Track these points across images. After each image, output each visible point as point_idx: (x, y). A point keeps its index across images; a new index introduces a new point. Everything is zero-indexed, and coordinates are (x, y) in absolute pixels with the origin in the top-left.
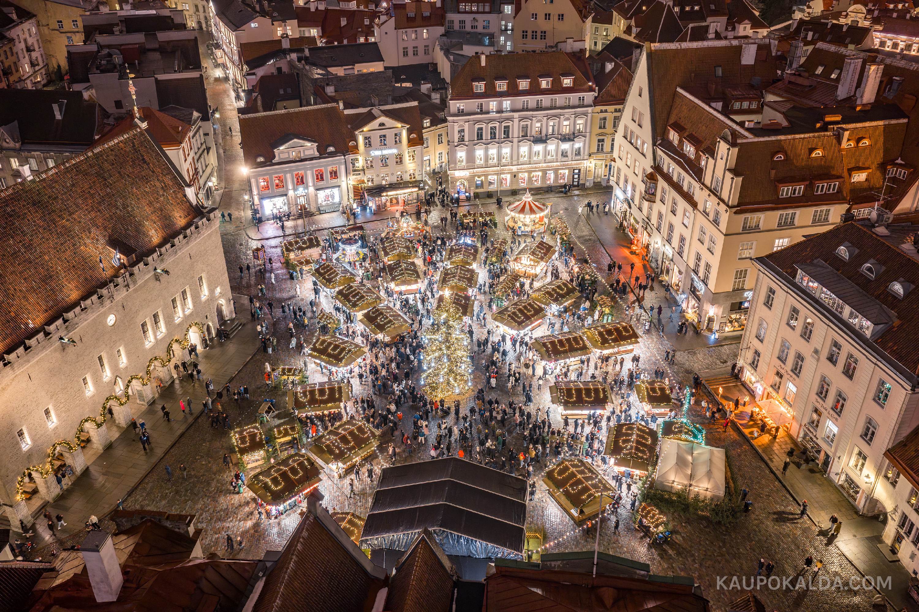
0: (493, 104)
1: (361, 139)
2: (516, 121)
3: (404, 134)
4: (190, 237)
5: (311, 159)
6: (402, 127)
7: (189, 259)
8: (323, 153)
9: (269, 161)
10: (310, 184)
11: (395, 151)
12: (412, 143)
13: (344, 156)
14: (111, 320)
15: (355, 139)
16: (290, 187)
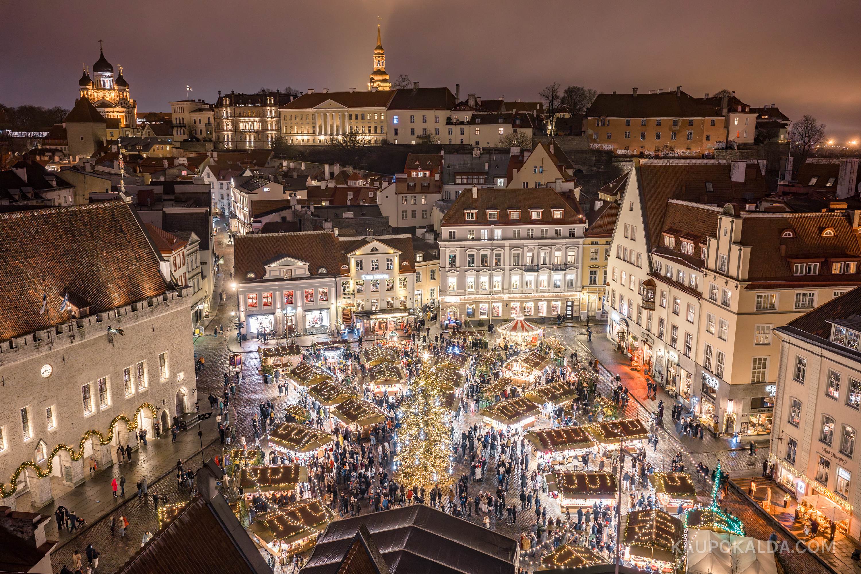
0: (485, 232)
1: (353, 263)
2: (507, 249)
3: (396, 260)
4: (156, 307)
5: (302, 279)
6: (395, 253)
7: (151, 330)
8: (314, 273)
9: (260, 277)
10: (299, 304)
11: (386, 277)
12: (403, 270)
13: (335, 278)
14: (46, 370)
15: (346, 262)
16: (279, 305)
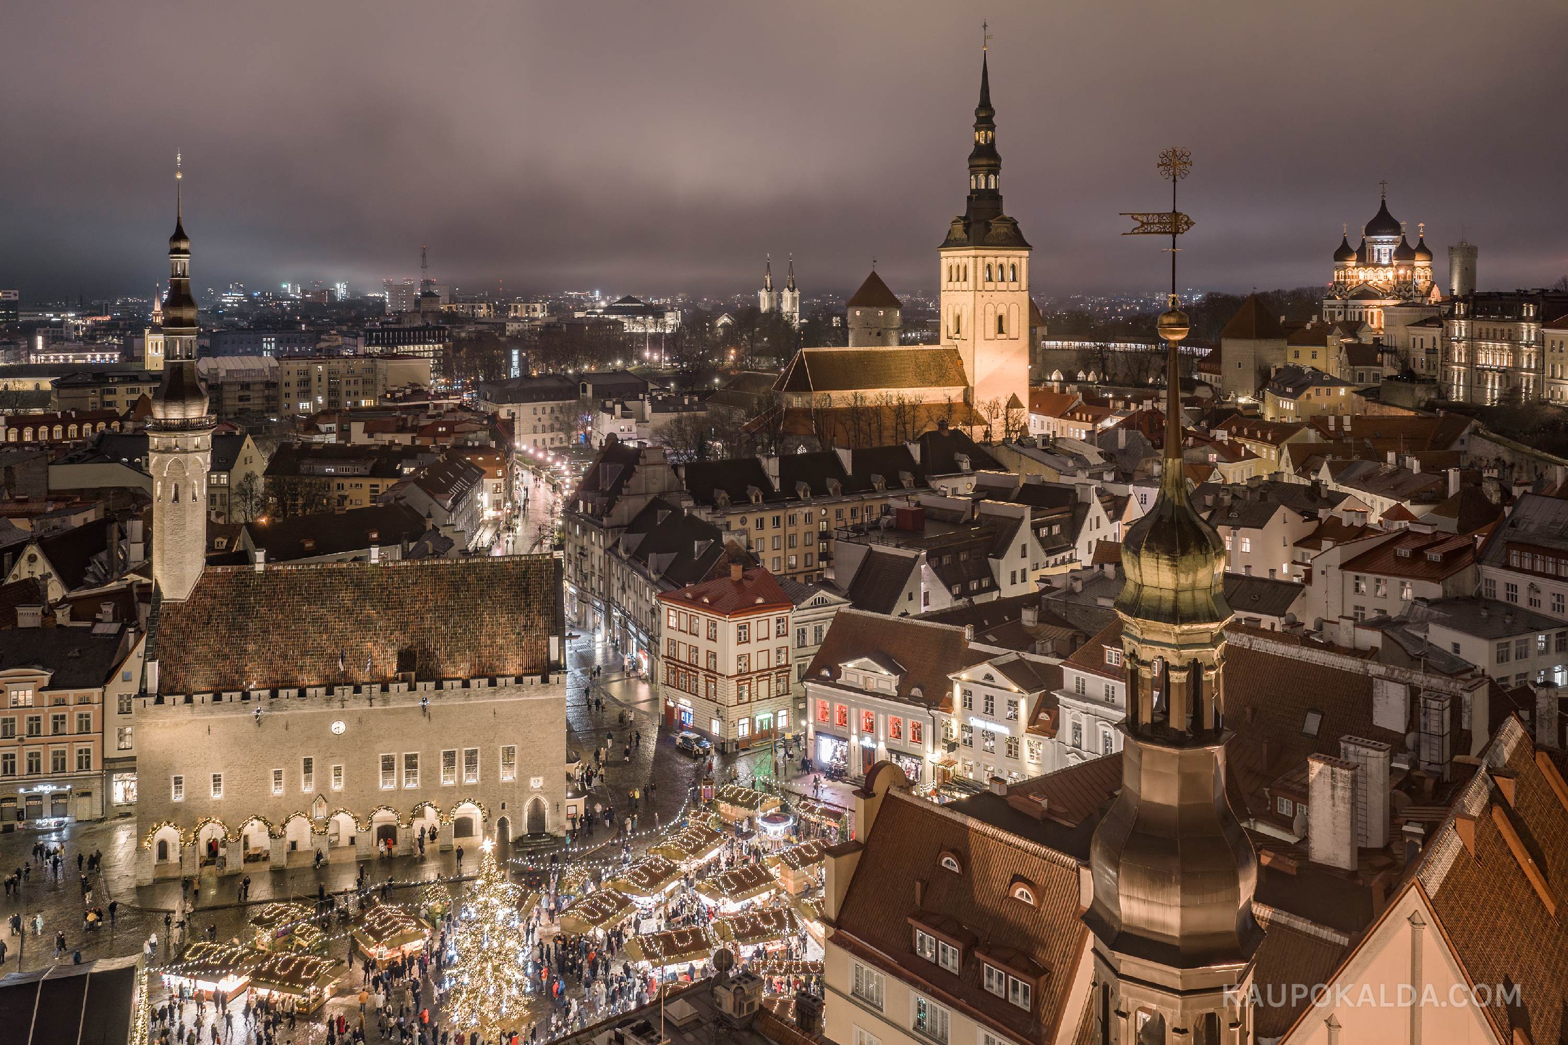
1: (957, 692)
3: (1024, 707)
4: (502, 688)
5: (884, 696)
6: (1021, 694)
7: (491, 715)
8: (903, 695)
9: (834, 678)
10: (882, 737)
11: (1007, 731)
12: (1035, 727)
13: (934, 710)
14: (339, 727)
15: (949, 688)
16: (854, 731)
